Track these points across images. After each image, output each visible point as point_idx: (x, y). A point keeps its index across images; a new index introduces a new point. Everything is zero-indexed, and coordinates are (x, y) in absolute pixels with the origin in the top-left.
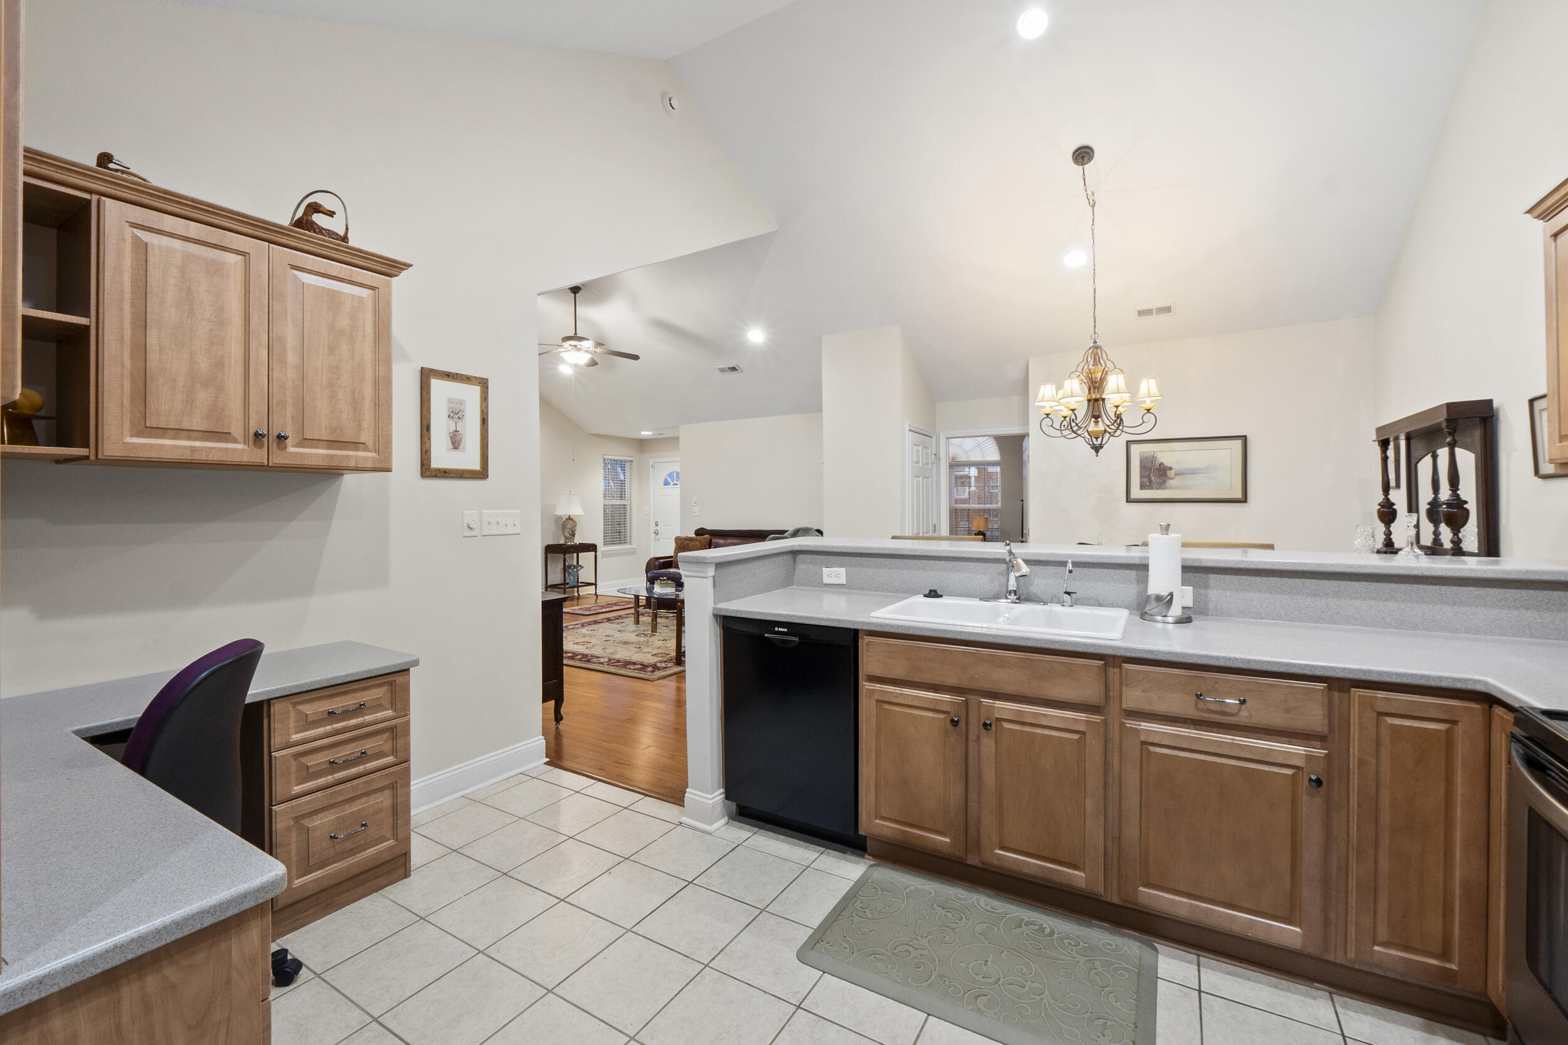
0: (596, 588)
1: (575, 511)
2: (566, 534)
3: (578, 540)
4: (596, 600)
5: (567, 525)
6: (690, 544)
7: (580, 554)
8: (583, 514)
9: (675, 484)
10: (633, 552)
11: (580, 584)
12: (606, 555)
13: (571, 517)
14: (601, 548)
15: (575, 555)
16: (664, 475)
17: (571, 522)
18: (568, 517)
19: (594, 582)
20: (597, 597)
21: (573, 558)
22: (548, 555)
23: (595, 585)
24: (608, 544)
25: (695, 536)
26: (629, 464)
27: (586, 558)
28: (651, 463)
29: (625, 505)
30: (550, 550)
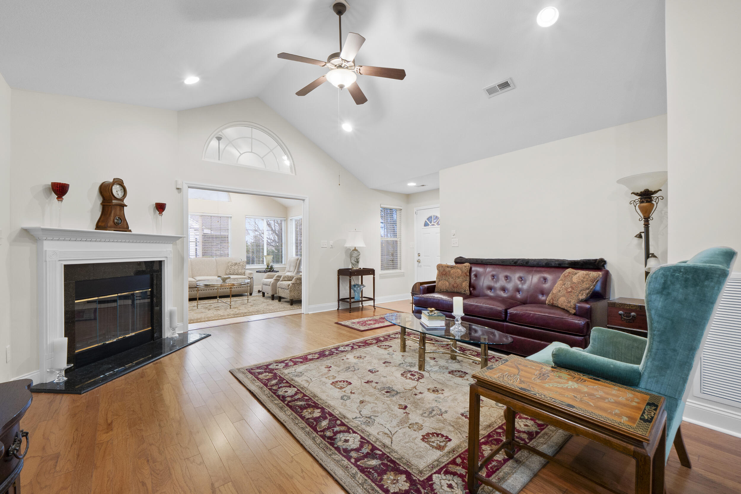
0: (374, 302)
1: (359, 244)
2: (353, 261)
3: (362, 265)
4: (374, 312)
5: (353, 254)
6: (452, 271)
7: (364, 276)
8: (365, 246)
9: (433, 225)
10: (402, 275)
11: (364, 299)
12: (382, 277)
13: (356, 248)
14: (378, 272)
15: (360, 277)
16: (425, 219)
17: (356, 252)
18: (354, 248)
19: (373, 298)
20: (375, 309)
21: (359, 278)
22: (340, 276)
23: (373, 299)
24: (385, 269)
25: (454, 264)
26: (399, 212)
27: (367, 279)
28: (415, 210)
29: (396, 241)
30: (342, 273)
